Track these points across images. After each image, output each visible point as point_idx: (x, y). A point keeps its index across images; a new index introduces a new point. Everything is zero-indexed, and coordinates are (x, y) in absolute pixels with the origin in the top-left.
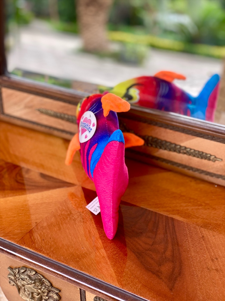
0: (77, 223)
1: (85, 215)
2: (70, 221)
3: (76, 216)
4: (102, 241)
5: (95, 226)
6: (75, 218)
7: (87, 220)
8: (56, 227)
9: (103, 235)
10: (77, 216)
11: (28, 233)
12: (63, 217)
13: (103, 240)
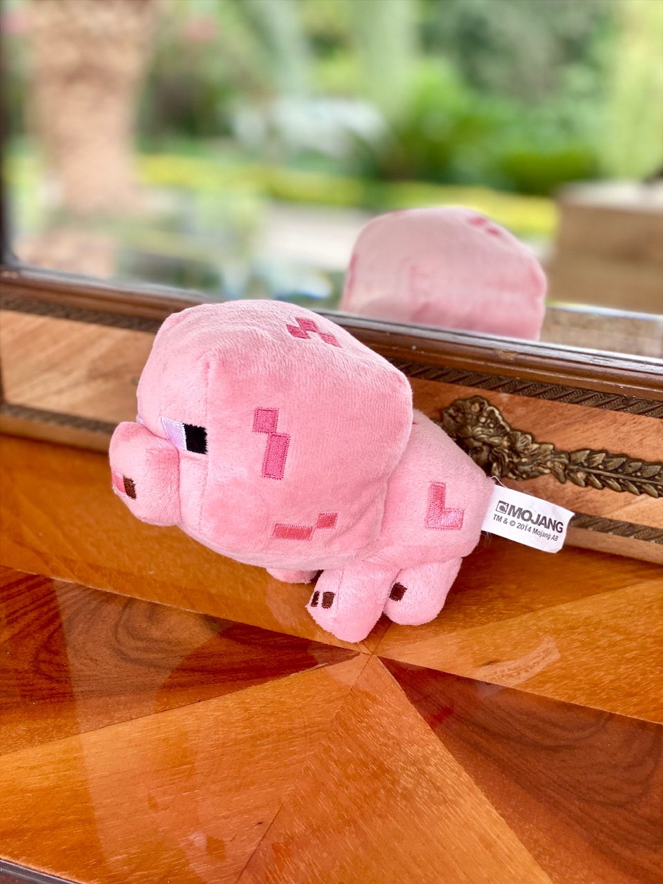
0: (424, 808)
1: (438, 770)
2: (392, 802)
3: (406, 781)
4: (550, 876)
5: (496, 813)
6: (405, 788)
7: (457, 792)
8: (347, 833)
9: (544, 849)
10: (410, 779)
11: (245, 874)
12: (356, 788)
13: (553, 868)
